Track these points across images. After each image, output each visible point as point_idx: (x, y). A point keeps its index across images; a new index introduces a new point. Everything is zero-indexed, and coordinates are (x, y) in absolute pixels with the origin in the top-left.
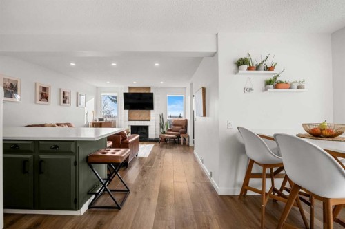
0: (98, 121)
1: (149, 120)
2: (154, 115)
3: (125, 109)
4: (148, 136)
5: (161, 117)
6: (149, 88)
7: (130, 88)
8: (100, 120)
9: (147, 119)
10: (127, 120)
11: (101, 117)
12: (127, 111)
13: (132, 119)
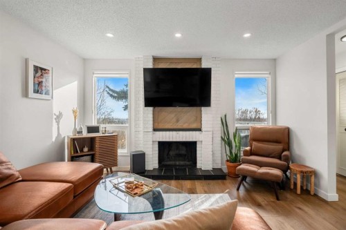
0: (85, 134)
1: (200, 130)
2: (209, 117)
3: (147, 105)
4: (196, 163)
5: (224, 123)
6: (199, 60)
7: (155, 59)
8: (92, 129)
9: (194, 126)
10: (151, 129)
11: (94, 123)
12: (151, 109)
13: (161, 126)
